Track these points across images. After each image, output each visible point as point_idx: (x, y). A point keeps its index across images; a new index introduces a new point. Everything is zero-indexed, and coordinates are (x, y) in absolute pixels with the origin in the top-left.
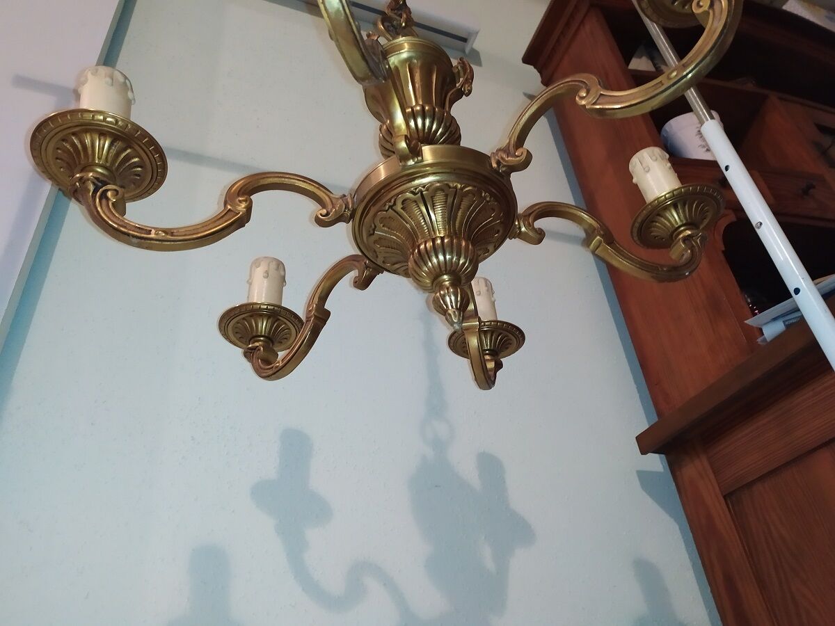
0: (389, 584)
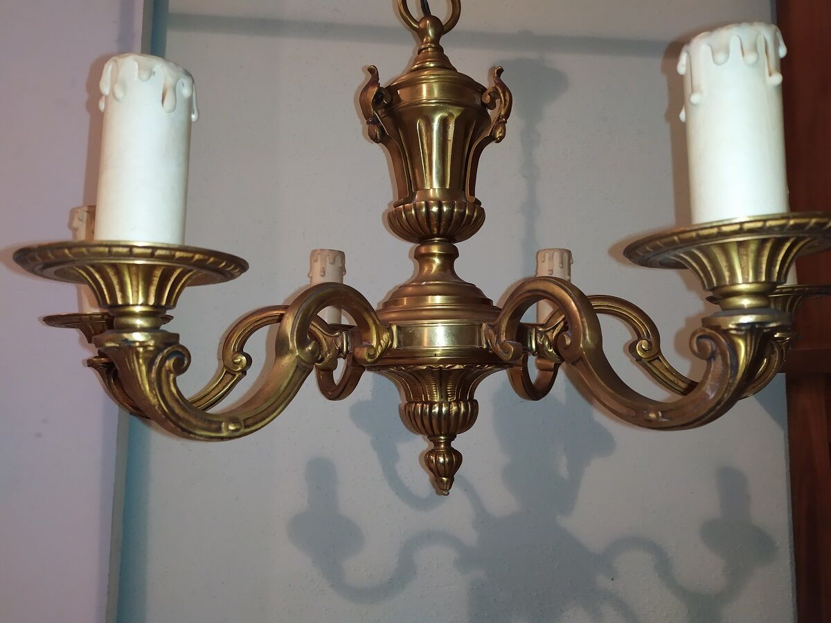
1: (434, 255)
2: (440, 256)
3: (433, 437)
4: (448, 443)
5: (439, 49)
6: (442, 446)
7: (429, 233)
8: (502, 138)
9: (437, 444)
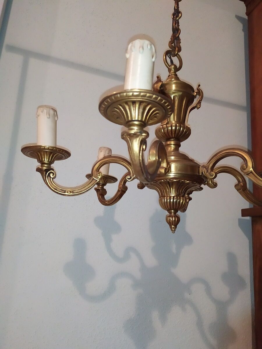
0: (138, 255)
1: (171, 144)
2: (174, 145)
3: (169, 210)
4: (175, 213)
5: (176, 75)
6: (173, 214)
7: (169, 137)
8: (199, 108)
9: (170, 213)
